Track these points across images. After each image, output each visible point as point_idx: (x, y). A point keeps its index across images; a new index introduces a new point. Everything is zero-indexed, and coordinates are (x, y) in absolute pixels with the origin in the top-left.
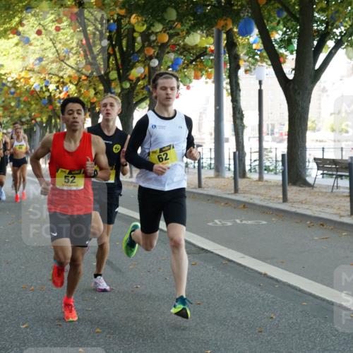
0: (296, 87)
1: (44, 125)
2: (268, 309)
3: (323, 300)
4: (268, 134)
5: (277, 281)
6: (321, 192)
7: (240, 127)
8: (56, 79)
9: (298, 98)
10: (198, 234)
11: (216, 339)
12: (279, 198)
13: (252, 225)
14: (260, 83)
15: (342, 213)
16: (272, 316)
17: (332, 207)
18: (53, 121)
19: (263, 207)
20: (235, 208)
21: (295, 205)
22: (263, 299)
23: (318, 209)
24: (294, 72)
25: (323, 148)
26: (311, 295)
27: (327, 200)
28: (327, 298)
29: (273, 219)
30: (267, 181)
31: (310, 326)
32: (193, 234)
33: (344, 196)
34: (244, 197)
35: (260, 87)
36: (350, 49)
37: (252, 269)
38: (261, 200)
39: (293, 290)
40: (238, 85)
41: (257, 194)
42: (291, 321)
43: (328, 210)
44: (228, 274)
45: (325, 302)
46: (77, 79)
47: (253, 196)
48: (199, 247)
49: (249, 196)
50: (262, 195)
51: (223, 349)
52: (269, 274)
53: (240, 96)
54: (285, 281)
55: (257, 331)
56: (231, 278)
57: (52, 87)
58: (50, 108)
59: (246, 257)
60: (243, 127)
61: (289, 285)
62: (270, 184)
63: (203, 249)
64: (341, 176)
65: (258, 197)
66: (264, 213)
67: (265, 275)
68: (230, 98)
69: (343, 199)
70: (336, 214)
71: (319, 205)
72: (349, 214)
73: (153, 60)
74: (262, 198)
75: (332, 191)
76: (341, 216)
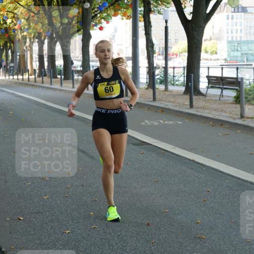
0: (194, 26)
1: (2, 48)
2: (204, 185)
4: (160, 55)
5: (202, 165)
6: (213, 100)
7: (151, 53)
8: (12, 15)
9: (195, 33)
10: (136, 131)
11: (178, 206)
12: (186, 105)
13: (172, 124)
14: (166, 22)
15: (235, 117)
16: (209, 190)
17: (225, 112)
18: (8, 45)
19: (177, 111)
20: (156, 111)
21: (199, 110)
22: (199, 178)
23: (217, 114)
24: (191, 15)
25: (208, 68)
26: (229, 175)
27: (220, 106)
29: (186, 120)
30: (170, 91)
32: (134, 131)
33: (229, 103)
34: (161, 104)
35: (166, 25)
37: (183, 157)
38: (174, 106)
39: (215, 172)
40: (150, 22)
41: (169, 102)
42: (222, 194)
43: (223, 114)
44: (168, 161)
45: (240, 180)
47: (167, 103)
48: (141, 141)
49: (165, 103)
50: (173, 102)
51: (184, 212)
52: (196, 160)
53: (151, 31)
54: (209, 165)
55: (202, 201)
56: (171, 163)
57: (9, 21)
58: (7, 35)
59: (177, 148)
60: (154, 52)
61: (212, 168)
62: (173, 93)
63: (144, 142)
64: (226, 88)
65: (171, 104)
66: (177, 115)
67: (193, 161)
68: (144, 32)
69: (230, 105)
70: (230, 117)
71: (216, 110)
72: (240, 117)
73: (86, 4)
74: (174, 105)
75: (220, 99)
76: (234, 119)
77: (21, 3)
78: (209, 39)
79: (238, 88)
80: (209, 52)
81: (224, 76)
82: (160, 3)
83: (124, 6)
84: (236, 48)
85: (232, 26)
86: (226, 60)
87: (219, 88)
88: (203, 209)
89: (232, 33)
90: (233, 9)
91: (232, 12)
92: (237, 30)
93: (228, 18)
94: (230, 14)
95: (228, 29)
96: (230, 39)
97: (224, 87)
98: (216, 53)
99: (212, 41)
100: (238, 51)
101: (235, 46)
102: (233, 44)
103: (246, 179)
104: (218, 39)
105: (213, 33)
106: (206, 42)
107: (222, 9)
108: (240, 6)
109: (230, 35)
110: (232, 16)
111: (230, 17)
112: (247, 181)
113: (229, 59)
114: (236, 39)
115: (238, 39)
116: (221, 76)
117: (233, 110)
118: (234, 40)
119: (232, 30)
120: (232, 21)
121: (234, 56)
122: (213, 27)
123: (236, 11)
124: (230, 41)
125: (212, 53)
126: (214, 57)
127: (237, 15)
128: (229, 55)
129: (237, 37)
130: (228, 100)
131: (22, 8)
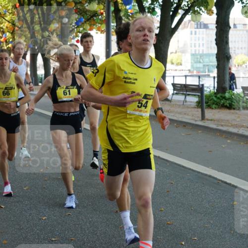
0: (160, 39)
2: (168, 178)
3: (199, 172)
5: (167, 161)
6: (178, 105)
15: (196, 119)
16: (172, 182)
17: (188, 115)
22: (163, 172)
23: (180, 116)
24: (158, 29)
26: (190, 169)
27: (183, 110)
28: (201, 171)
31: (196, 188)
36: (194, 15)
42: (184, 185)
43: (186, 117)
46: (13, 29)
52: (161, 156)
54: (172, 161)
55: (166, 191)
61: (176, 164)
64: (189, 95)
67: (159, 157)
69: (193, 109)
70: (192, 119)
71: (180, 113)
72: (201, 119)
75: (183, 104)
76: (196, 121)
77: (6, 18)
78: (175, 52)
79: (199, 94)
80: (175, 64)
81: (187, 83)
82: (131, 19)
83: (99, 21)
84: (199, 60)
85: (195, 40)
86: (189, 70)
87: (183, 94)
88: (167, 198)
89: (195, 46)
90: (196, 26)
91: (195, 28)
92: (199, 44)
93: (191, 34)
94: (194, 30)
95: (191, 44)
96: (193, 53)
97: (188, 93)
98: (181, 65)
99: (177, 53)
100: (200, 62)
101: (197, 58)
102: (196, 57)
103: (205, 173)
104: (183, 52)
105: (178, 47)
106: (172, 54)
107: (186, 26)
108: (202, 23)
109: (193, 49)
110: (196, 32)
111: (193, 33)
112: (206, 175)
113: (192, 70)
114: (199, 52)
115: (201, 52)
116: (185, 83)
117: (195, 113)
118: (197, 53)
119: (195, 44)
120: (195, 36)
121: (197, 68)
122: (178, 41)
123: (199, 27)
124: (193, 54)
125: (177, 64)
126: (179, 67)
127: (199, 31)
128: (192, 66)
129: (199, 50)
130: (191, 105)
131: (7, 23)
